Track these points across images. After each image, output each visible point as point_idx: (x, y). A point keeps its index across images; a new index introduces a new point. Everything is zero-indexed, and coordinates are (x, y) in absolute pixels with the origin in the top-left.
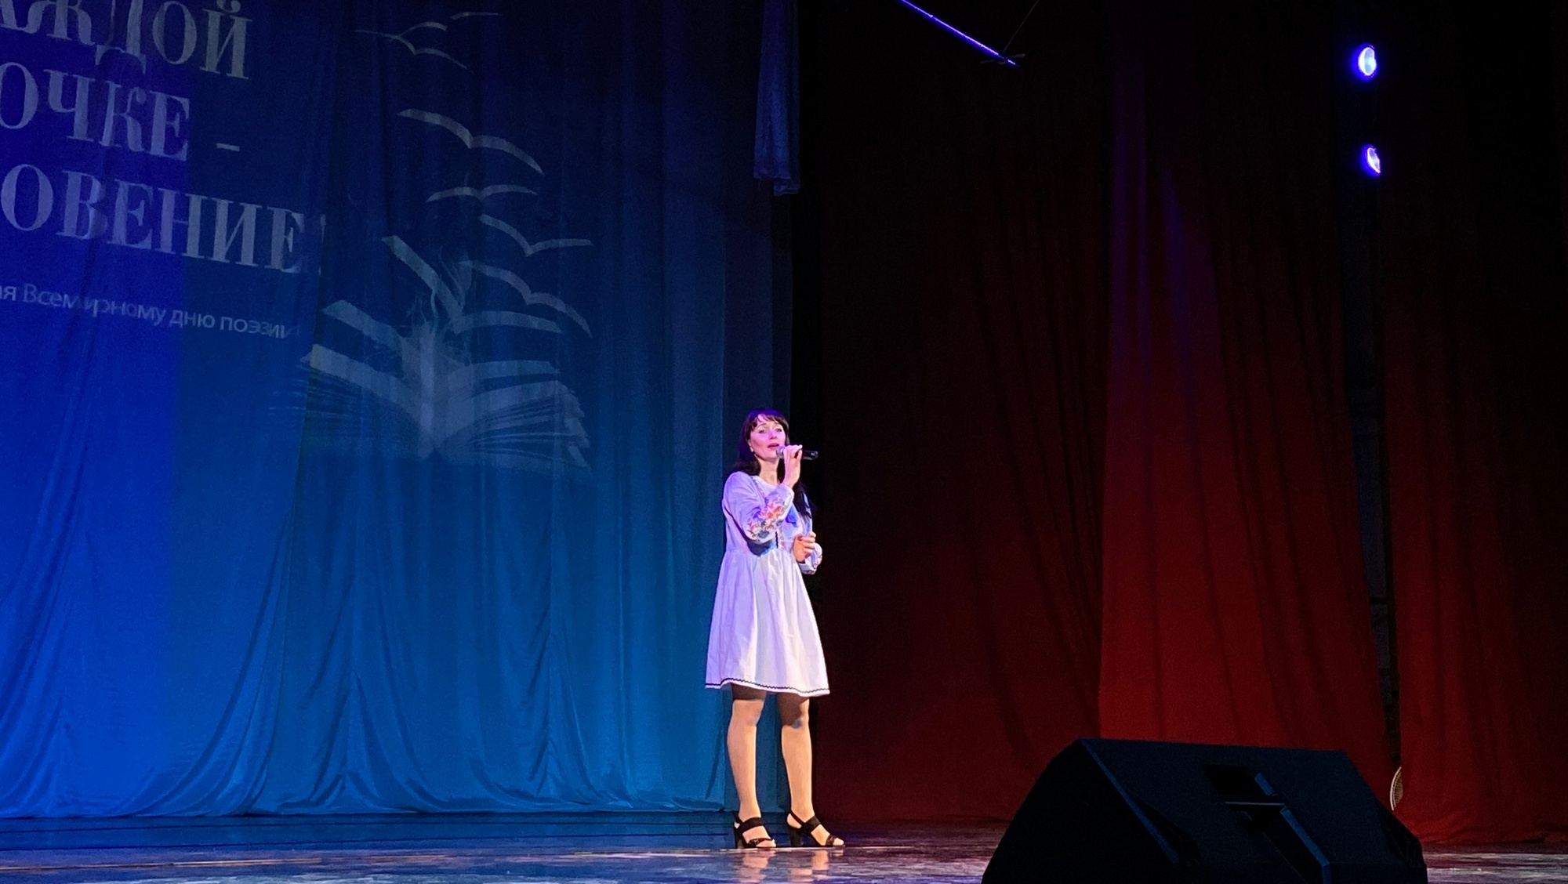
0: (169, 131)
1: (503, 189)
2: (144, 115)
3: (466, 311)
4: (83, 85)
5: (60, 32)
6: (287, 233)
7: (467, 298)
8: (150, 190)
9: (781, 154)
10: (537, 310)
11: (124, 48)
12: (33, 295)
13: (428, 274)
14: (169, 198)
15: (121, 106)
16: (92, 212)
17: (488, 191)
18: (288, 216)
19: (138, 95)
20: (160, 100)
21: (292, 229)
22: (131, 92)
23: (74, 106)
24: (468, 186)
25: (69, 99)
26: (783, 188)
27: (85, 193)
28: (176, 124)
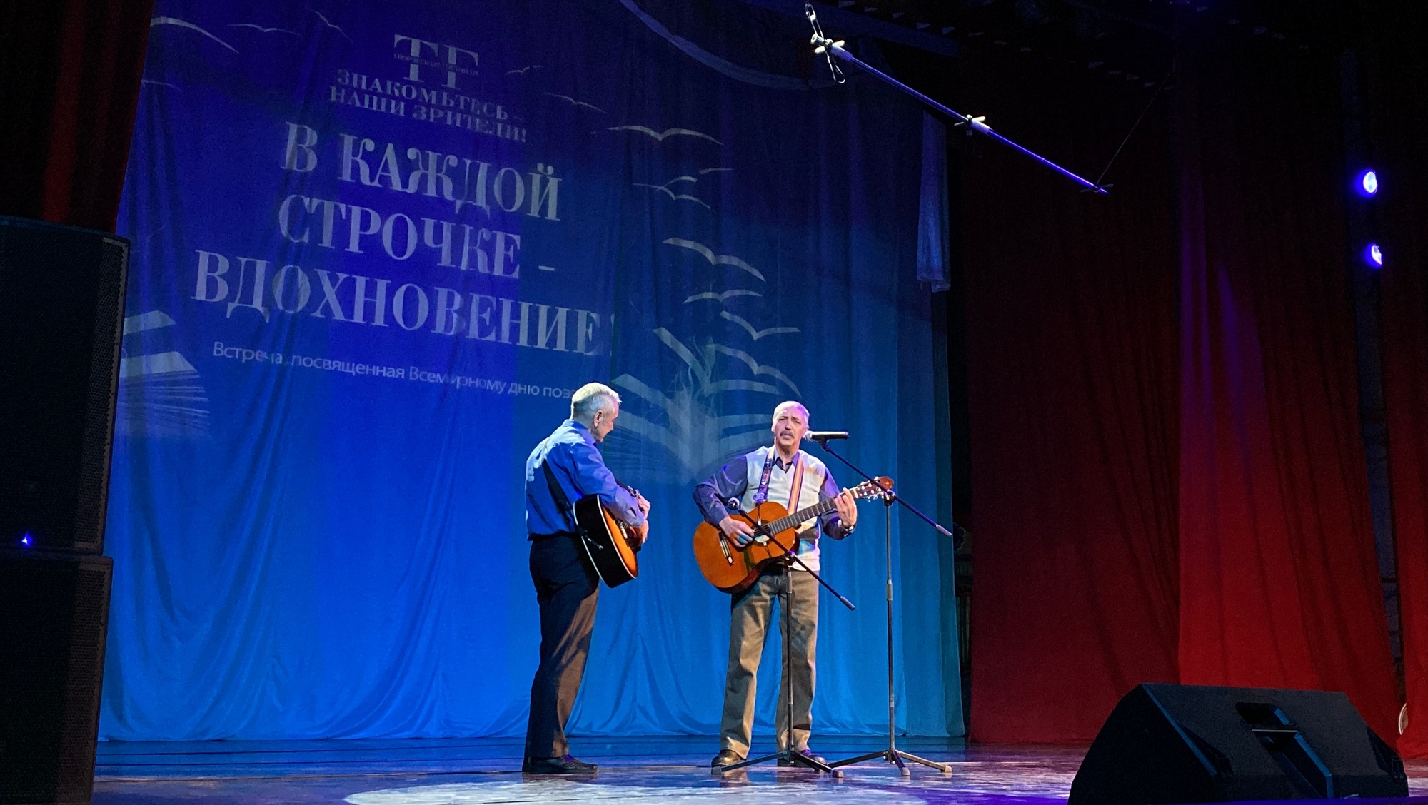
0: (507, 258)
1: (737, 292)
2: (489, 248)
3: (712, 380)
4: (447, 228)
5: (431, 191)
6: (588, 327)
7: (713, 370)
8: (493, 300)
9: (937, 262)
10: (762, 378)
11: (475, 201)
12: (415, 374)
13: (685, 353)
14: (507, 305)
15: (473, 242)
16: (455, 316)
17: (727, 294)
18: (588, 315)
19: (485, 234)
20: (500, 236)
21: (591, 325)
22: (480, 233)
23: (441, 243)
24: (713, 291)
25: (438, 237)
26: (938, 287)
27: (450, 303)
28: (511, 253)
